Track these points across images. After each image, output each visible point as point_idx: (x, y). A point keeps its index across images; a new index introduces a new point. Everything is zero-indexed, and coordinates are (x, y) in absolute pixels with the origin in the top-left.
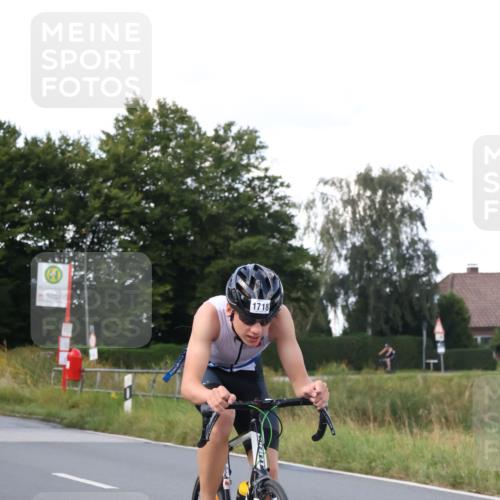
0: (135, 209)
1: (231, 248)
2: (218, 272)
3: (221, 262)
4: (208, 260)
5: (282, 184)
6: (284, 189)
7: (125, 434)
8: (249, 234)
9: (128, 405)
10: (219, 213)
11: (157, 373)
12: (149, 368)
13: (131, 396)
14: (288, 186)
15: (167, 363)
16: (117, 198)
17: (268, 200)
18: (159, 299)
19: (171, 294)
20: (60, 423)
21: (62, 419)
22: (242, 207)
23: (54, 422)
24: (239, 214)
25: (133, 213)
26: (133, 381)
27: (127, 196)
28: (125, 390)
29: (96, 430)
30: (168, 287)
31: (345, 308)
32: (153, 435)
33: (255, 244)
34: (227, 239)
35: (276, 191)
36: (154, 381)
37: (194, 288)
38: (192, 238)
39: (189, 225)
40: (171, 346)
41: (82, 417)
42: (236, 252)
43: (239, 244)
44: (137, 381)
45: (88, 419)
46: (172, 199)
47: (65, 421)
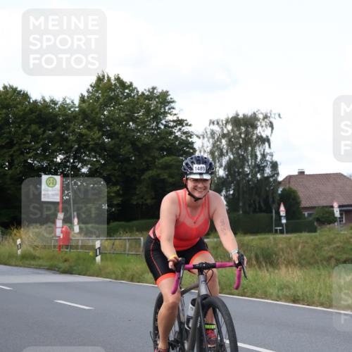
0: (97, 141)
1: (156, 163)
2: (149, 178)
3: (150, 172)
4: (143, 171)
5: (187, 125)
6: (188, 127)
7: (97, 276)
8: (167, 155)
9: (98, 258)
10: (149, 143)
11: (115, 239)
13: (100, 254)
14: (190, 125)
15: (120, 233)
16: (86, 135)
17: (178, 134)
18: (113, 195)
19: (121, 192)
20: (58, 271)
21: (60, 268)
22: (162, 138)
23: (55, 270)
24: (161, 143)
25: (96, 144)
26: (101, 244)
27: (92, 133)
28: (96, 250)
29: (79, 274)
30: (118, 187)
31: (226, 197)
32: (113, 276)
33: (171, 161)
34: (154, 158)
35: (183, 128)
36: (113, 244)
37: (135, 188)
38: (133, 158)
39: (131, 150)
40: (123, 223)
41: (71, 267)
42: (160, 166)
43: (161, 161)
44: (103, 244)
45: (75, 268)
46: (121, 136)
47: (61, 270)
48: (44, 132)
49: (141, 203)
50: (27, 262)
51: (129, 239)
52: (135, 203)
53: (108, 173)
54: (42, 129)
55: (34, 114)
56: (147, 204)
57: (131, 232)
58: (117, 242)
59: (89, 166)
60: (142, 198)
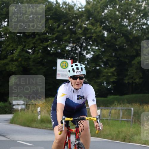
0: (99, 34)
7: (97, 137)
10: (138, 36)
11: (111, 109)
12: (108, 107)
15: (115, 104)
16: (91, 29)
18: (109, 74)
19: (116, 74)
25: (98, 36)
26: (101, 113)
27: (95, 28)
30: (114, 69)
32: (110, 136)
37: (127, 70)
39: (125, 41)
40: (117, 96)
44: (102, 112)
46: (116, 30)
48: (59, 26)
49: (131, 82)
50: (45, 125)
51: (122, 109)
52: (127, 82)
53: (107, 58)
54: (57, 24)
55: (51, 11)
56: (136, 83)
57: (123, 104)
58: (113, 111)
59: (92, 53)
60: (132, 78)
